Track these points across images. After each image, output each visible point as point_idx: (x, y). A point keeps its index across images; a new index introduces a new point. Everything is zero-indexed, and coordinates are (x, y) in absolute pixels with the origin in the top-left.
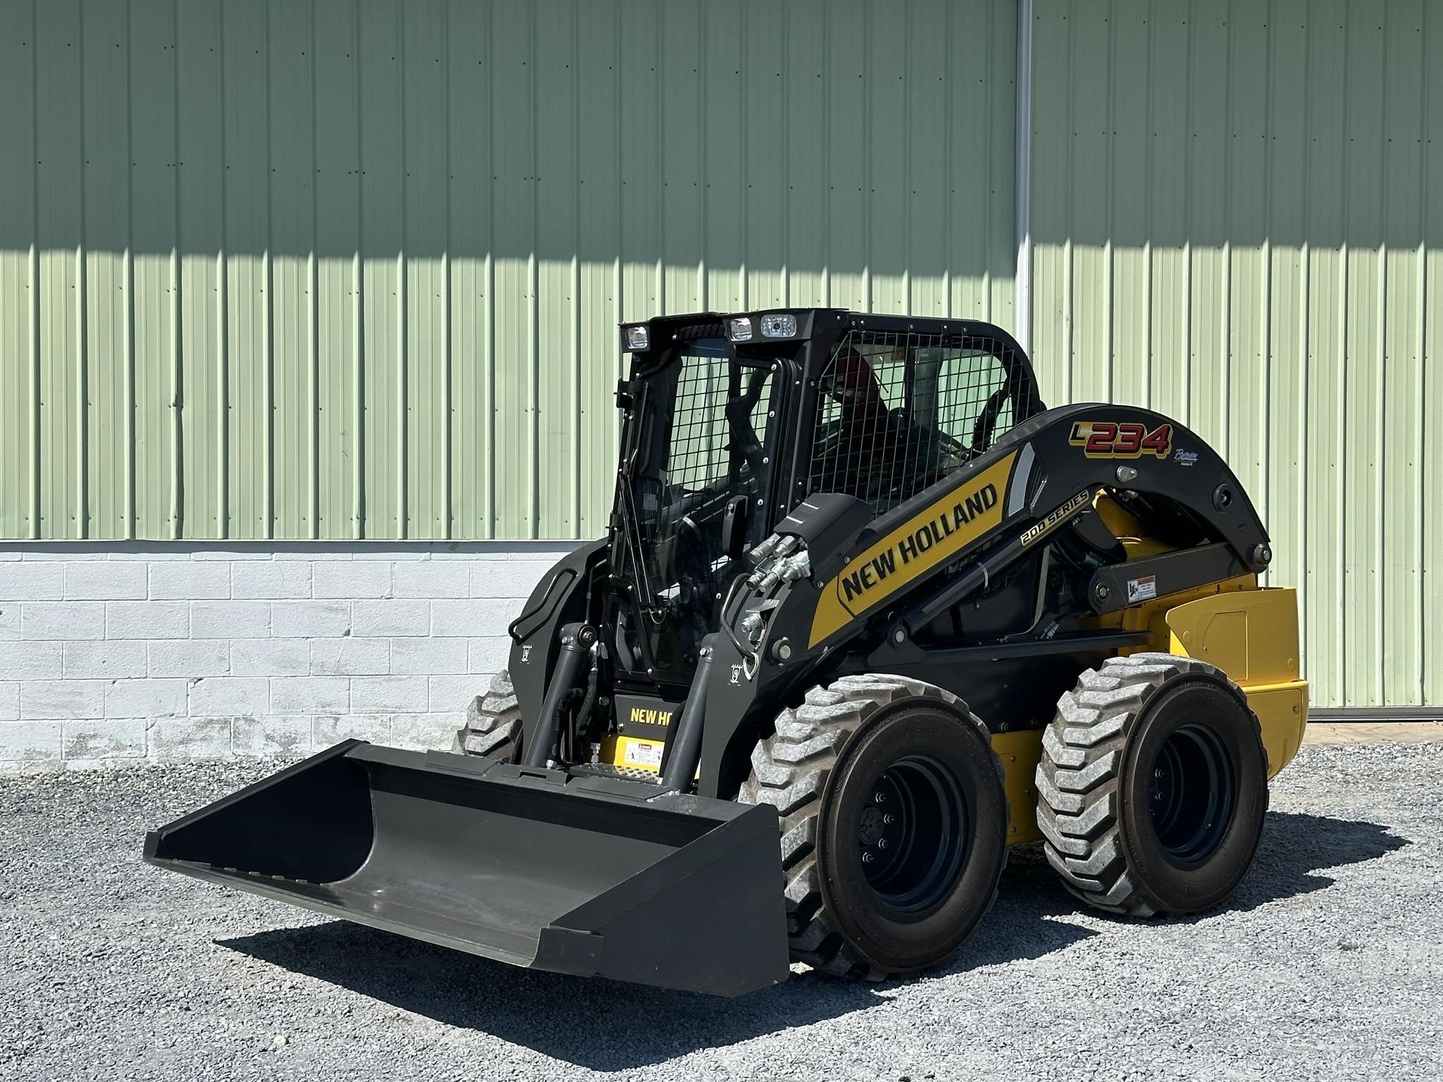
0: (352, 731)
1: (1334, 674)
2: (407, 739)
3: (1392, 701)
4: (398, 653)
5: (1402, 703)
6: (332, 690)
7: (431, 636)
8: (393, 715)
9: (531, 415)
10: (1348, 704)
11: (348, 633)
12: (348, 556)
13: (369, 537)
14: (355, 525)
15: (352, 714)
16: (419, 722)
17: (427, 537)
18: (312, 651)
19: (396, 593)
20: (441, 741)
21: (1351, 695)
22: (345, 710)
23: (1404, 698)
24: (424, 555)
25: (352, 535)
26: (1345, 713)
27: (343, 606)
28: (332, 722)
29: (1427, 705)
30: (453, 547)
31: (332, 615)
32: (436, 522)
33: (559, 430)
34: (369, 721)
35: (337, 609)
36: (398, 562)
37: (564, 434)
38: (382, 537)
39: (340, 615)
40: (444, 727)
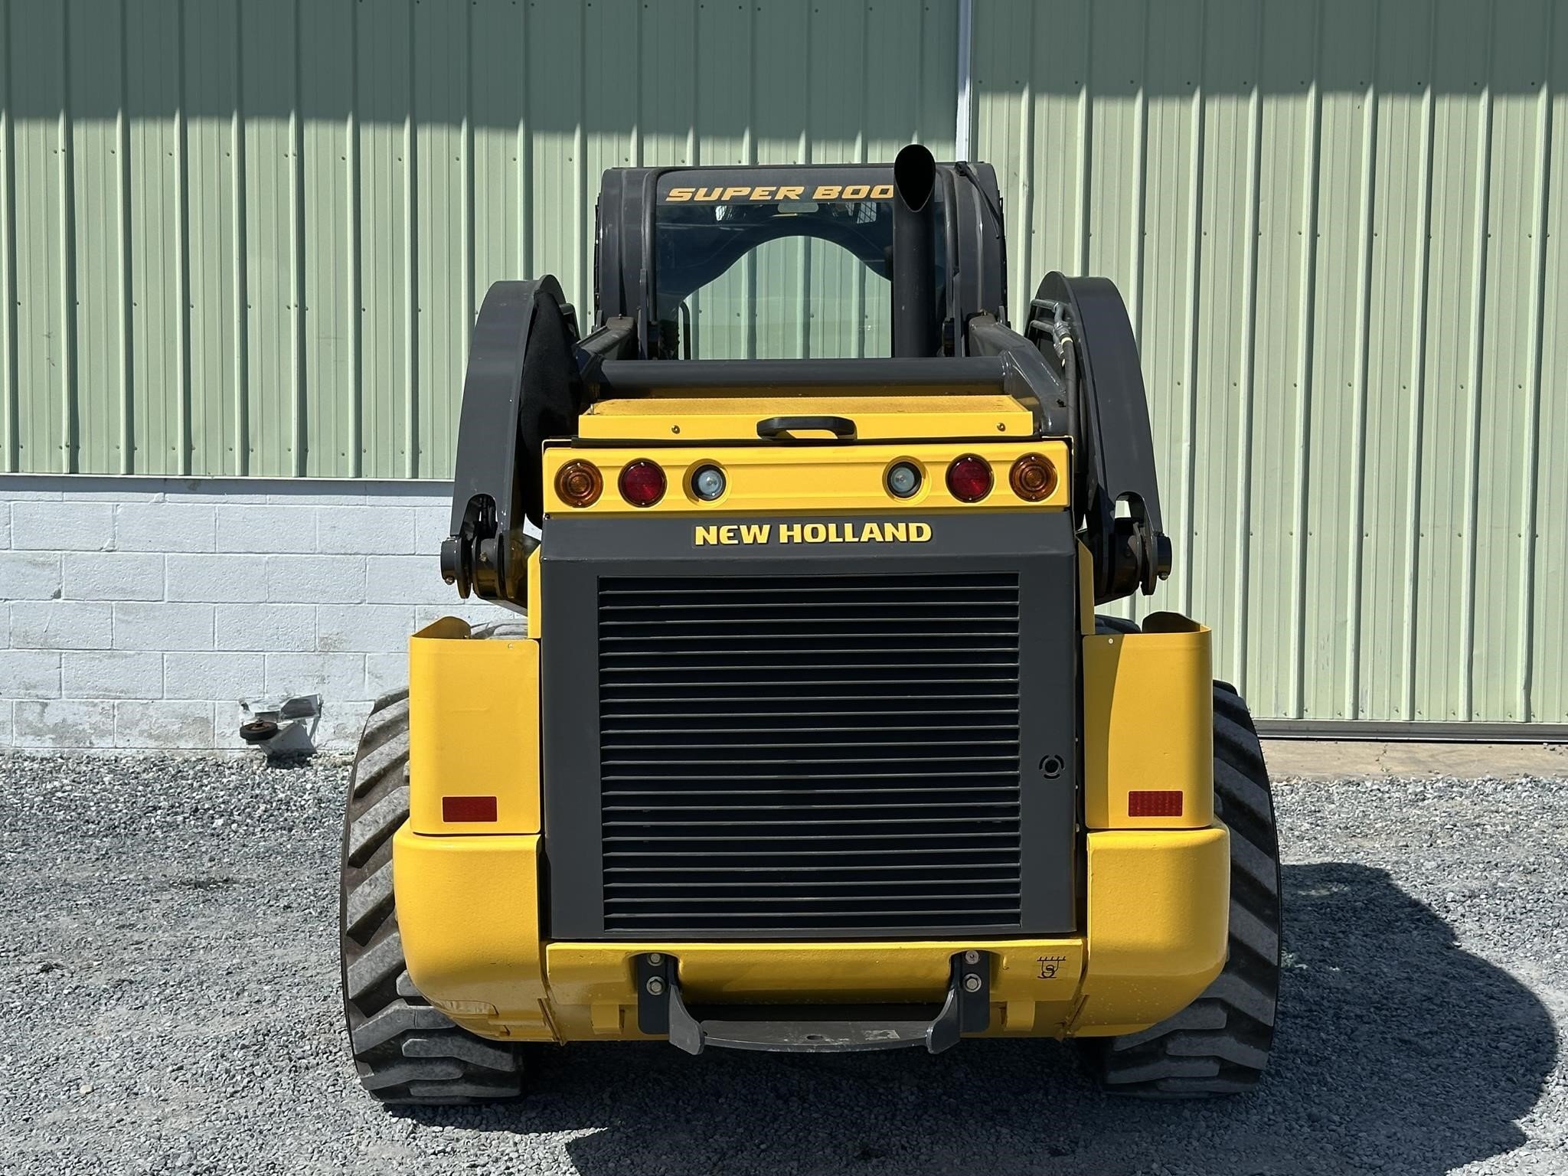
0: (64, 720)
1: (1399, 676)
2: (136, 732)
3: (1482, 714)
4: (123, 622)
6: (38, 666)
7: (166, 600)
8: (117, 702)
9: (294, 313)
10: (1418, 718)
11: (58, 595)
12: (57, 495)
13: (84, 471)
14: (65, 454)
15: (64, 699)
16: (151, 711)
17: (159, 473)
18: (12, 618)
19: (119, 544)
20: (180, 737)
21: (1422, 705)
22: (55, 694)
23: (1500, 711)
24: (156, 495)
25: (61, 468)
26: (1413, 729)
27: (52, 560)
28: (38, 708)
29: (1534, 721)
30: (194, 486)
31: (37, 571)
32: (170, 452)
33: (332, 334)
34: (86, 708)
35: (43, 564)
36: (121, 504)
37: (339, 337)
38: (100, 471)
39: (47, 572)
40: (183, 718)
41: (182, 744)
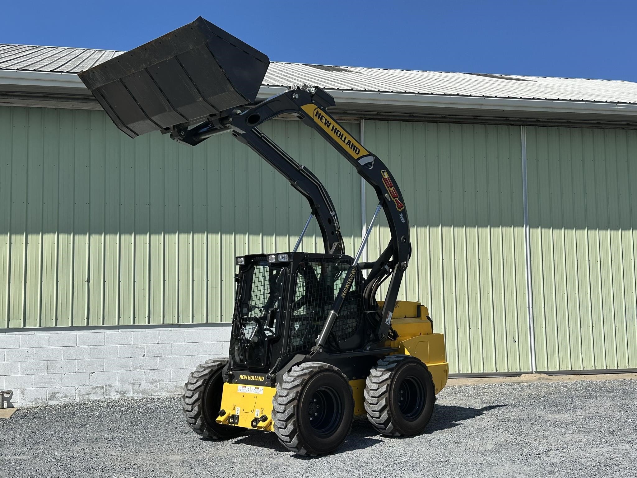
0: (145, 389)
1: (468, 362)
2: (164, 391)
3: (486, 371)
4: (161, 362)
5: (490, 371)
6: (139, 375)
7: (172, 356)
8: (159, 383)
9: (205, 282)
10: (472, 372)
11: (144, 356)
12: (144, 330)
13: (151, 323)
14: (147, 319)
15: (145, 383)
16: (168, 385)
17: (171, 323)
18: (132, 362)
19: (160, 342)
20: (175, 391)
21: (473, 369)
22: (143, 382)
23: (490, 370)
24: (170, 329)
25: (146, 323)
26: (472, 375)
27: (143, 347)
28: (138, 386)
29: (498, 372)
30: (179, 326)
31: (139, 350)
32: (174, 318)
33: (215, 287)
34: (150, 385)
35: (140, 348)
36: (161, 331)
37: (216, 288)
38: (156, 323)
39: (141, 349)
40: (176, 387)
41: (176, 393)
